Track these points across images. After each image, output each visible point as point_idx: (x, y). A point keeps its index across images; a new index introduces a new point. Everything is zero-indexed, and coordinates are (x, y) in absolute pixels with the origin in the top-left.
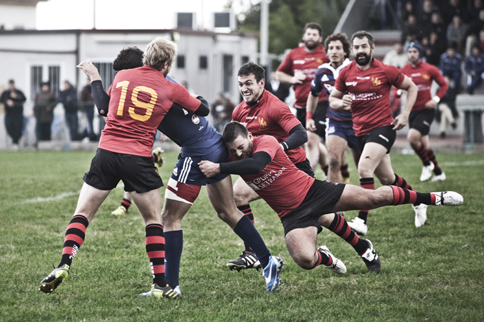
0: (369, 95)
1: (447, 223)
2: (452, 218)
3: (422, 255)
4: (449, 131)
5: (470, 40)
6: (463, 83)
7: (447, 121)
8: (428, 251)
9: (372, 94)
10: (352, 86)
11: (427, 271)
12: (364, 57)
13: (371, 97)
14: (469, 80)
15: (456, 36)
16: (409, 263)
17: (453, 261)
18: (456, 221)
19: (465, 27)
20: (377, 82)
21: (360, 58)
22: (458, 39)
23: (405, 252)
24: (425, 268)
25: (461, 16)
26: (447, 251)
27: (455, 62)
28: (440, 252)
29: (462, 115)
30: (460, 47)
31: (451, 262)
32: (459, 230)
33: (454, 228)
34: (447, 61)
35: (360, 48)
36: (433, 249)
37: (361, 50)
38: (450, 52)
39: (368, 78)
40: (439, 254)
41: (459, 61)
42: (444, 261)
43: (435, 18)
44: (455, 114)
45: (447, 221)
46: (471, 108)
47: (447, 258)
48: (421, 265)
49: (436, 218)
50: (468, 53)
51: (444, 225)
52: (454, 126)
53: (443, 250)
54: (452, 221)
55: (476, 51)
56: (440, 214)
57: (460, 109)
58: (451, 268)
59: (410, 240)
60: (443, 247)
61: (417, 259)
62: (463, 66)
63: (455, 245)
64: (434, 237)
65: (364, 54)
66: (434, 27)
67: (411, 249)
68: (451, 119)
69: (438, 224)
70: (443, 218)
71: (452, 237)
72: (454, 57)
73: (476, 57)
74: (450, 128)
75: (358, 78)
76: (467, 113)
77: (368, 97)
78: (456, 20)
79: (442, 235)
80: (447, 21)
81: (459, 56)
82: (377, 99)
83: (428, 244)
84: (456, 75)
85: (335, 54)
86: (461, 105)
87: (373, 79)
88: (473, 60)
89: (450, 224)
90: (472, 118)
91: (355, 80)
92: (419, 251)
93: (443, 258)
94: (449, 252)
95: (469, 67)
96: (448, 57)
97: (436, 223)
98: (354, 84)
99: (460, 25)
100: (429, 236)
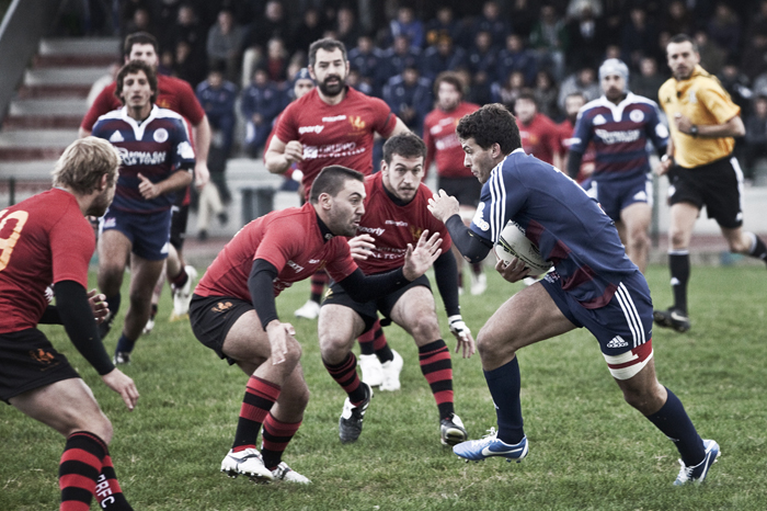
0: (345, 147)
1: (207, 403)
2: (214, 392)
3: (157, 464)
4: (214, 227)
5: (250, 56)
6: (239, 138)
7: (210, 209)
8: (168, 456)
9: (348, 145)
10: (314, 133)
11: (165, 494)
12: (336, 83)
13: (347, 150)
14: (250, 132)
15: (224, 48)
16: (132, 479)
17: (214, 472)
18: (222, 399)
19: (241, 32)
20: (359, 123)
21: (330, 84)
22: (229, 55)
23: (125, 460)
24: (161, 488)
25: (232, 10)
26: (204, 454)
27: (222, 98)
28: (192, 456)
29: (237, 197)
30: (232, 70)
31: (212, 475)
32: (227, 413)
33: (219, 410)
34: (207, 95)
35: (331, 65)
36: (177, 451)
37: (332, 70)
38: (214, 80)
39: (342, 117)
40: (189, 460)
41: (232, 96)
42: (198, 474)
43: (184, 15)
44: (225, 196)
45: (205, 397)
46: (254, 184)
47: (203, 467)
48: (154, 482)
49: (186, 394)
50: (246, 81)
51: (199, 406)
52: (223, 218)
53: (197, 452)
54: (214, 397)
55: (260, 77)
56: (192, 384)
57: (235, 186)
58: (210, 487)
59: (135, 436)
60: (196, 448)
61: (147, 471)
62: (238, 105)
63: (219, 444)
64: (180, 428)
65: (337, 77)
66: (184, 31)
67: (136, 452)
68: (218, 206)
69: (189, 404)
70: (198, 393)
71: (214, 427)
72: (220, 89)
73: (262, 88)
74: (216, 222)
75: (325, 119)
76: (247, 194)
77: (342, 151)
78: (223, 18)
79: (196, 424)
80: (206, 20)
81: (230, 86)
82: (357, 155)
83: (170, 442)
84: (225, 121)
85: (137, 92)
86: (236, 178)
87: (351, 119)
88: (255, 93)
89: (211, 403)
90: (255, 202)
91: (321, 123)
92: (152, 455)
93: (197, 466)
94: (207, 457)
95: (250, 106)
96: (209, 88)
97: (186, 403)
98: (318, 129)
99: (232, 28)
100: (171, 428)
